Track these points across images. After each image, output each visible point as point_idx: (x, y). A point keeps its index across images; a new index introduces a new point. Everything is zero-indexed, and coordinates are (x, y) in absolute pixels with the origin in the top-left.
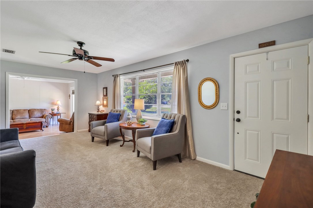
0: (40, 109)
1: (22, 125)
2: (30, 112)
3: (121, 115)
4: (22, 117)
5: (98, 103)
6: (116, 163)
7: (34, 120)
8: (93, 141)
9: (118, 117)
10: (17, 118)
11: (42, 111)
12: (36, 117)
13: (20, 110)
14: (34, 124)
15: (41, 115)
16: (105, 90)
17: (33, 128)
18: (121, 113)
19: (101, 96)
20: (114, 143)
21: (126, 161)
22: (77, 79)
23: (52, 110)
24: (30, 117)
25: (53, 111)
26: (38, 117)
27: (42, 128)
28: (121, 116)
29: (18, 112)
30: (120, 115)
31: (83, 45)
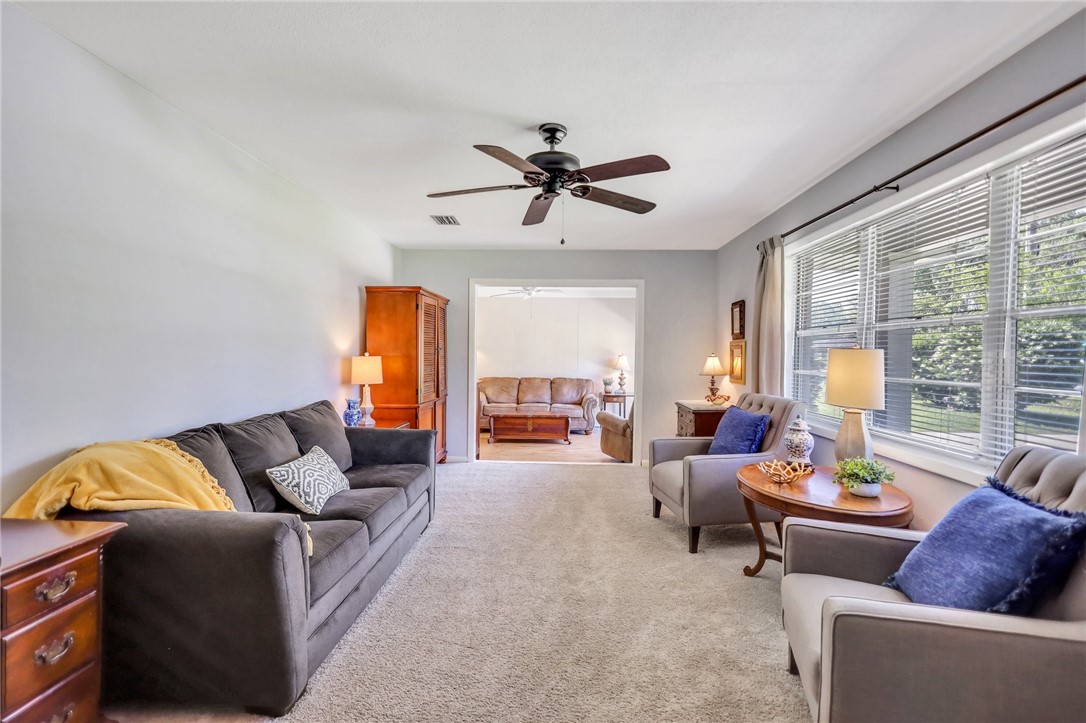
0: (578, 380)
1: (524, 421)
2: (554, 385)
3: (775, 425)
4: (536, 400)
5: (713, 364)
6: (662, 655)
7: (559, 409)
8: (657, 514)
9: (755, 432)
10: (526, 399)
11: (581, 384)
12: (565, 401)
13: (535, 378)
14: (549, 421)
15: (576, 398)
16: (737, 310)
17: (547, 432)
18: (775, 415)
19: (728, 339)
20: (733, 545)
21: (712, 669)
22: (643, 281)
23: (606, 384)
24: (553, 400)
25: (609, 388)
26: (569, 400)
27: (567, 436)
28: (773, 430)
29: (529, 383)
30: (771, 425)
31: (559, 135)
